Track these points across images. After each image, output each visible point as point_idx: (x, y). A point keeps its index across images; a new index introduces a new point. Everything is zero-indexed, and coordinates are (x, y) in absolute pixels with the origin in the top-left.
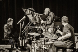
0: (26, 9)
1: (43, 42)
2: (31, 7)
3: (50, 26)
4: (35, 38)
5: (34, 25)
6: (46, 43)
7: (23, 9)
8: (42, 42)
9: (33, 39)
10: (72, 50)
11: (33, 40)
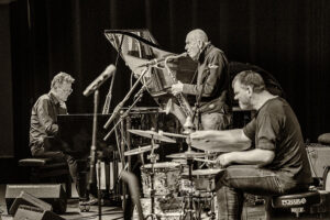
0: (120, 36)
1: (185, 169)
2: (141, 27)
3: (212, 106)
4: (156, 151)
5: (156, 100)
7: (109, 36)
8: (182, 167)
9: (149, 157)
10: (301, 198)
11: (147, 162)
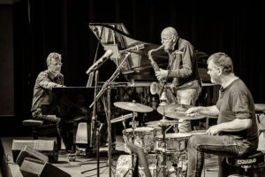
1: (158, 133)
5: (126, 77)
6: (168, 136)
8: (156, 131)
